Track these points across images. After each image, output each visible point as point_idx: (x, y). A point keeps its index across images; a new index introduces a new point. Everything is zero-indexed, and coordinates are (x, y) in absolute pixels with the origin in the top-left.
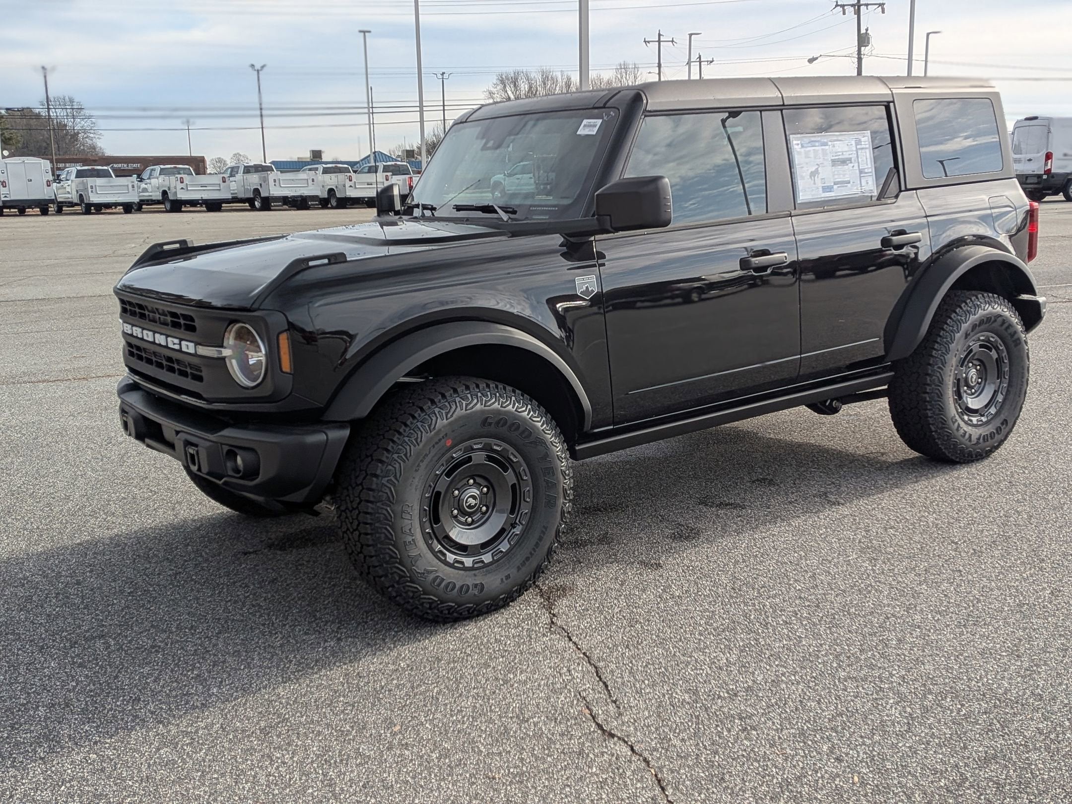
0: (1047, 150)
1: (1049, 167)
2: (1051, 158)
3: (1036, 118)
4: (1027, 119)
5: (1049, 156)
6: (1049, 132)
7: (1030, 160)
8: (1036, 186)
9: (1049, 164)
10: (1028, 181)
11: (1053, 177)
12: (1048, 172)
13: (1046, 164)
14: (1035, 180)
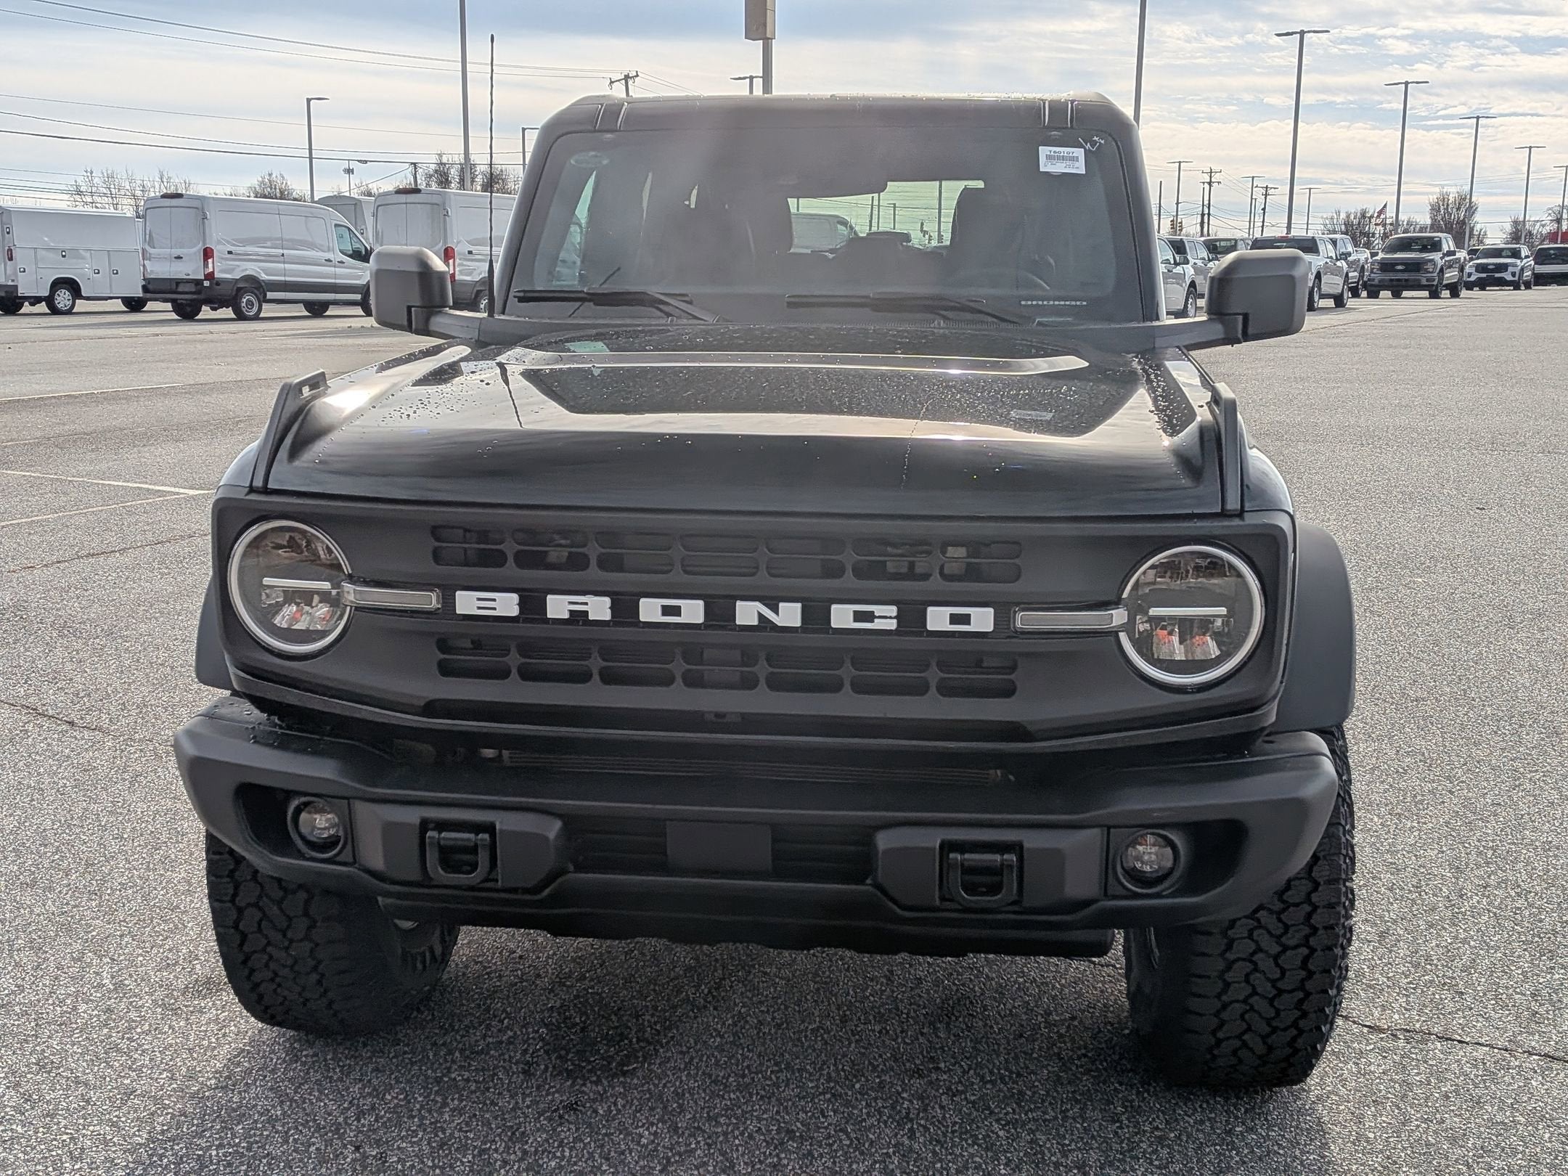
0: (204, 243)
1: (211, 270)
2: (212, 257)
3: (179, 196)
4: (165, 196)
5: (208, 254)
6: (205, 218)
7: (179, 258)
8: (195, 297)
9: (210, 265)
10: (180, 289)
11: (218, 284)
12: (210, 276)
13: (206, 265)
14: (192, 288)
